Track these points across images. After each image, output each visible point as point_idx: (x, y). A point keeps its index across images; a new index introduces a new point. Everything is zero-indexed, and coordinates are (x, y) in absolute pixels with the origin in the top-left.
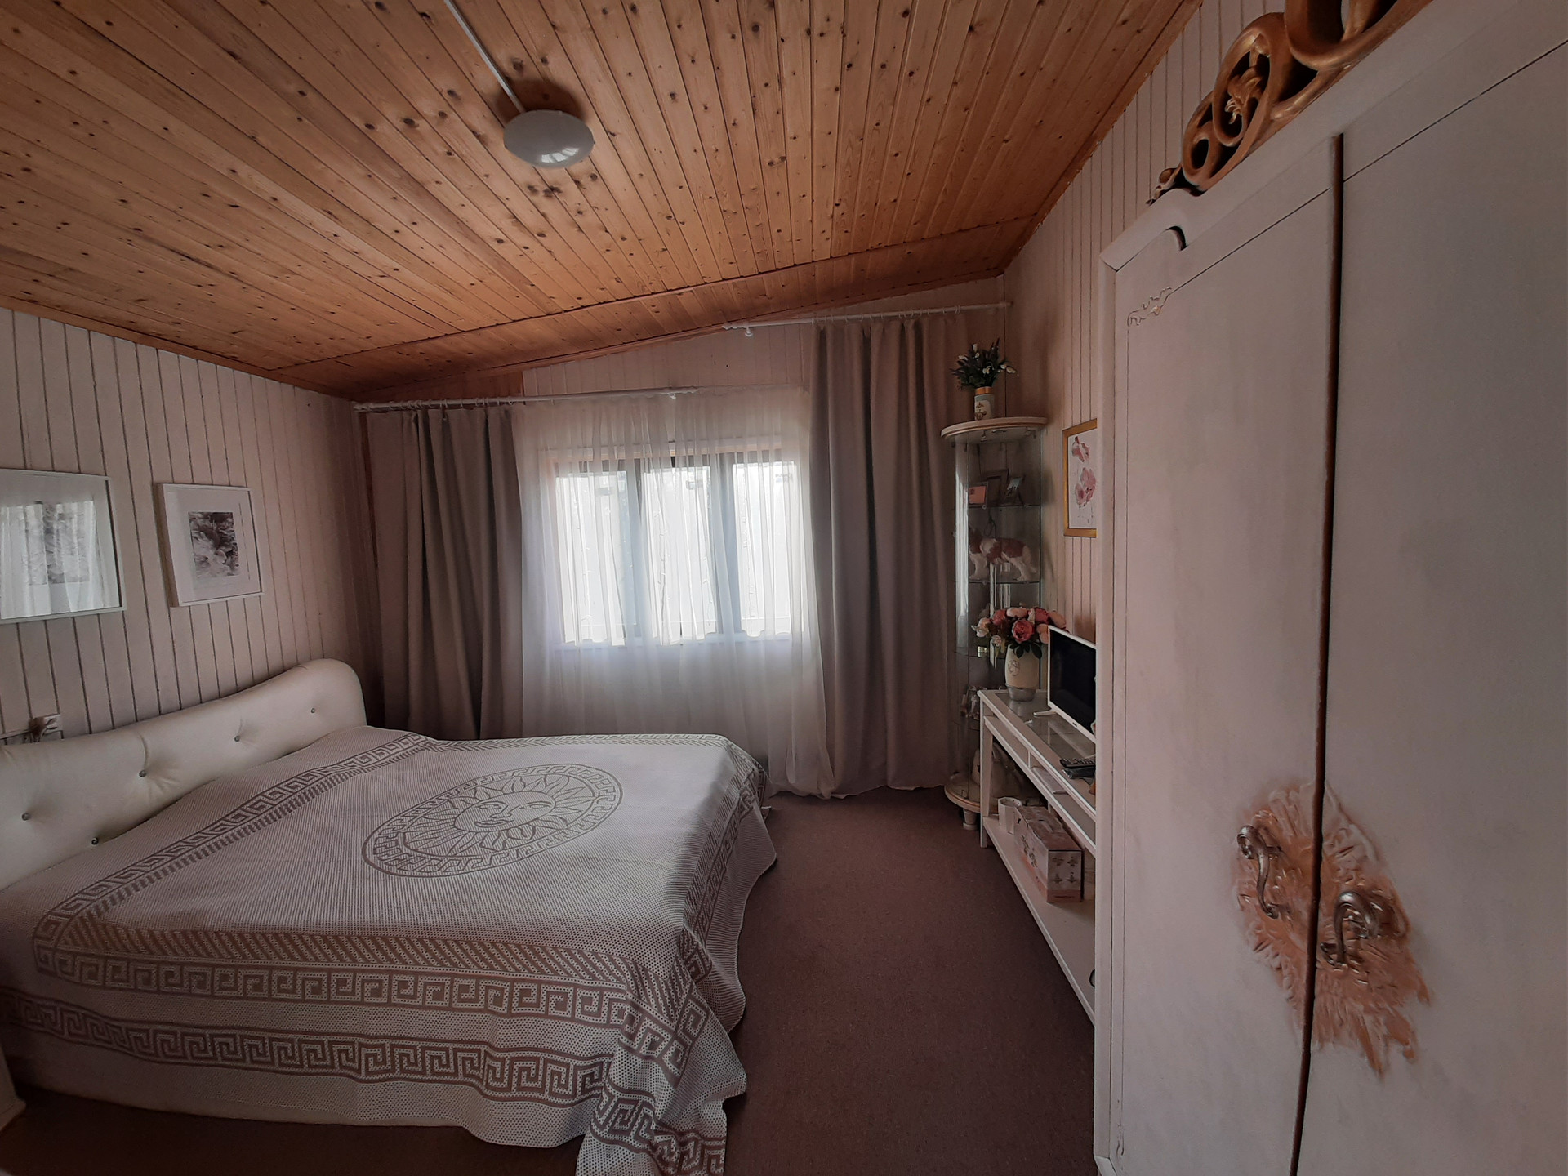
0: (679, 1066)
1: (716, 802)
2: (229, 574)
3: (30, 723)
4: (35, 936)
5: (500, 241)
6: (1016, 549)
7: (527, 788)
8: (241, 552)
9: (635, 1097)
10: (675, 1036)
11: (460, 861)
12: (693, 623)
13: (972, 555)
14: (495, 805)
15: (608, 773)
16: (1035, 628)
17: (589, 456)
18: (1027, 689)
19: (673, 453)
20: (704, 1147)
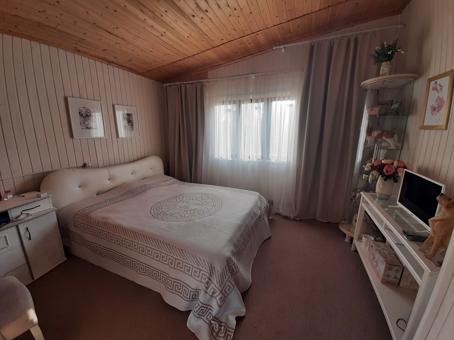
0: (221, 302)
1: (251, 215)
2: (131, 130)
3: (83, 164)
4: (74, 217)
5: (194, 16)
6: (390, 135)
7: (197, 199)
8: (134, 125)
9: (207, 306)
10: (221, 292)
11: (172, 217)
12: (253, 155)
13: (368, 137)
14: (187, 202)
15: (220, 199)
16: (396, 169)
17: (225, 99)
18: (386, 195)
19: (251, 98)
20: (227, 330)
